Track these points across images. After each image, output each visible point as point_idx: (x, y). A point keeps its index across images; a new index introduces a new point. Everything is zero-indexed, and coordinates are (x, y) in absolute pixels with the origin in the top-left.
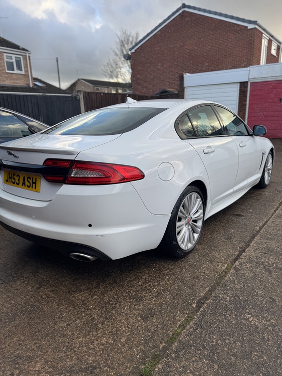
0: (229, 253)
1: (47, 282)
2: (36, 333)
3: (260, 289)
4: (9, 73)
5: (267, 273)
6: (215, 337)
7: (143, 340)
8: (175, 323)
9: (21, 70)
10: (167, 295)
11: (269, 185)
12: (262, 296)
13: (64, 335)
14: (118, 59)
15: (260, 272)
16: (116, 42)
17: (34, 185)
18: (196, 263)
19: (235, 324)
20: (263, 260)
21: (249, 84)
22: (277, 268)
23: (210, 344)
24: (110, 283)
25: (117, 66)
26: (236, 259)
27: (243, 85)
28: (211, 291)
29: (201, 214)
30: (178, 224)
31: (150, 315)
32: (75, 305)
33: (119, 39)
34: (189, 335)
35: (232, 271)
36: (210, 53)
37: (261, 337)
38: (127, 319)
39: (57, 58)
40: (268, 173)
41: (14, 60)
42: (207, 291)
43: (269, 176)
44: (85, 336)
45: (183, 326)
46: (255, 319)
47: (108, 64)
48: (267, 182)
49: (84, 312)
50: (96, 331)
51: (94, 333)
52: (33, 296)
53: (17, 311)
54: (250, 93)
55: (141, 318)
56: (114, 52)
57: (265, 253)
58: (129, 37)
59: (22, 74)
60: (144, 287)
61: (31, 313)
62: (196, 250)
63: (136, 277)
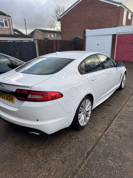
0: (103, 127)
1: (19, 142)
2: (13, 170)
3: (116, 146)
4: (1, 28)
5: (120, 138)
6: (94, 172)
7: (61, 174)
8: (76, 165)
9: (7, 26)
10: (73, 150)
11: (124, 88)
12: (116, 150)
13: (26, 171)
14: (55, 20)
15: (116, 137)
16: (54, 11)
17: (12, 100)
18: (88, 132)
19: (103, 165)
20: (118, 131)
21: (117, 35)
22: (124, 135)
23: (91, 176)
24: (48, 143)
25: (54, 23)
26: (106, 130)
27: (114, 36)
28: (93, 147)
29: (90, 108)
30: (79, 115)
31: (65, 160)
32: (31, 155)
33: (55, 9)
34: (82, 171)
35: (104, 137)
36: (98, 19)
37: (114, 172)
38: (55, 163)
39: (25, 19)
40: (124, 83)
41: (4, 21)
42: (91, 147)
43: (124, 84)
44: (35, 172)
45: (80, 167)
46: (112, 163)
47: (50, 22)
48: (123, 87)
49: (35, 159)
50: (41, 169)
51: (40, 170)
52: (12, 150)
53: (5, 158)
54: (117, 40)
55: (61, 162)
56: (52, 16)
57: (119, 127)
58: (60, 8)
59: (8, 28)
60: (63, 145)
61: (11, 159)
62: (88, 125)
63: (60, 140)
